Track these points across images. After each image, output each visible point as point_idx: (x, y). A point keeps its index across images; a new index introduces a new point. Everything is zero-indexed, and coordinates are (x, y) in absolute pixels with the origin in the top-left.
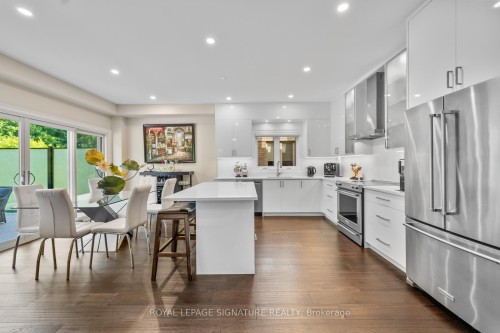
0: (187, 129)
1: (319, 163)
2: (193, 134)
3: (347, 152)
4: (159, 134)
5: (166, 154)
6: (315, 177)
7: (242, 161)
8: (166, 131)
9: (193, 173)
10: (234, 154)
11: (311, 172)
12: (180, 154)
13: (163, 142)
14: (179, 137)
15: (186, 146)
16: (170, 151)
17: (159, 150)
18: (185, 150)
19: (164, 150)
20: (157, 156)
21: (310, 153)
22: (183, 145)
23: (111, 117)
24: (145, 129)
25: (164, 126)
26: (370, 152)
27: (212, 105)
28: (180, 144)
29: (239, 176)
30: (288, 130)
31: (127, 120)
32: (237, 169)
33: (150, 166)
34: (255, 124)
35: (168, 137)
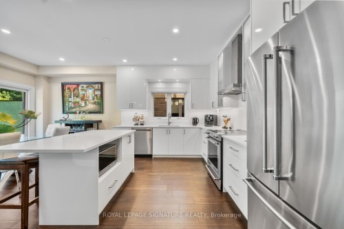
0: (96, 86)
1: (201, 115)
2: (102, 90)
3: (219, 106)
4: (74, 90)
5: (80, 106)
6: (198, 126)
7: (139, 113)
8: (80, 88)
9: (101, 121)
10: (131, 106)
11: (195, 121)
12: (91, 107)
13: (77, 97)
14: (90, 92)
15: (96, 100)
16: (83, 104)
17: (75, 103)
18: (95, 103)
19: (78, 103)
20: (72, 108)
21: (193, 107)
22: (93, 99)
23: (35, 76)
24: (63, 85)
25: (78, 84)
26: (236, 106)
27: (114, 67)
28: (91, 98)
29: (137, 124)
30: (177, 88)
31: (49, 79)
32: (136, 119)
33: (66, 116)
34: (150, 83)
35: (81, 93)
